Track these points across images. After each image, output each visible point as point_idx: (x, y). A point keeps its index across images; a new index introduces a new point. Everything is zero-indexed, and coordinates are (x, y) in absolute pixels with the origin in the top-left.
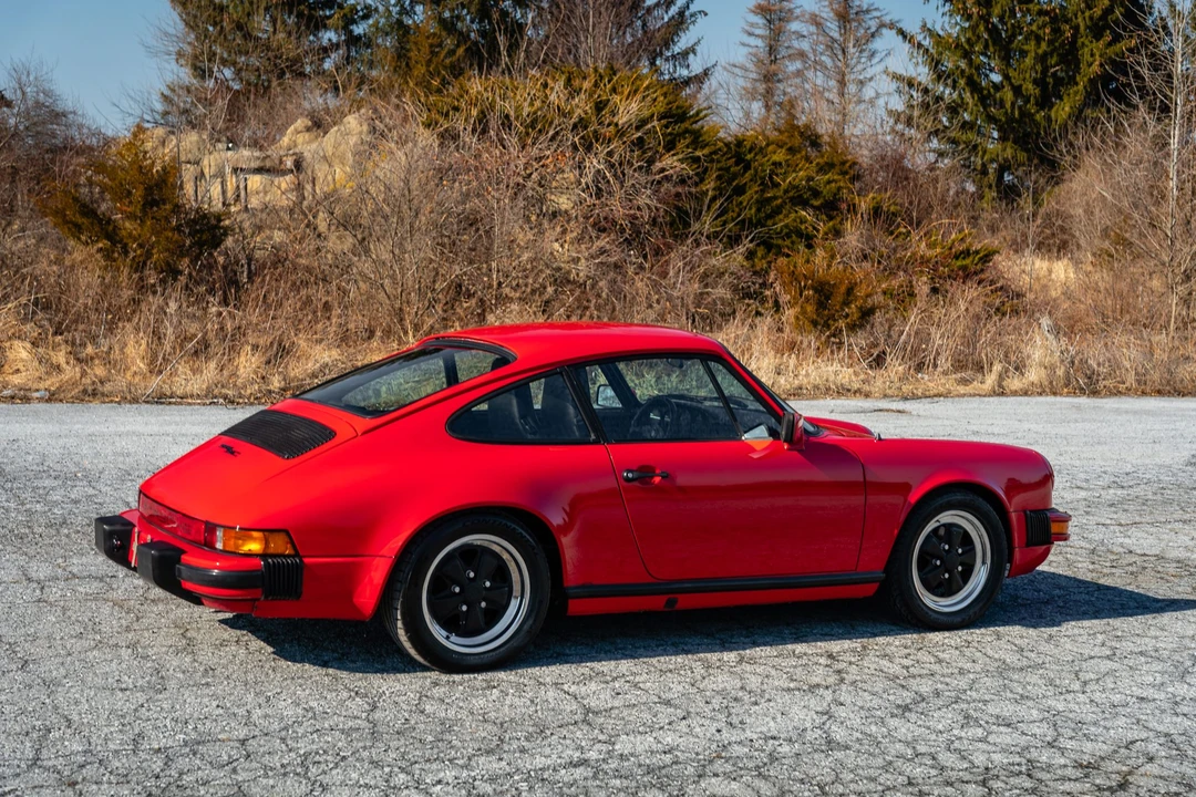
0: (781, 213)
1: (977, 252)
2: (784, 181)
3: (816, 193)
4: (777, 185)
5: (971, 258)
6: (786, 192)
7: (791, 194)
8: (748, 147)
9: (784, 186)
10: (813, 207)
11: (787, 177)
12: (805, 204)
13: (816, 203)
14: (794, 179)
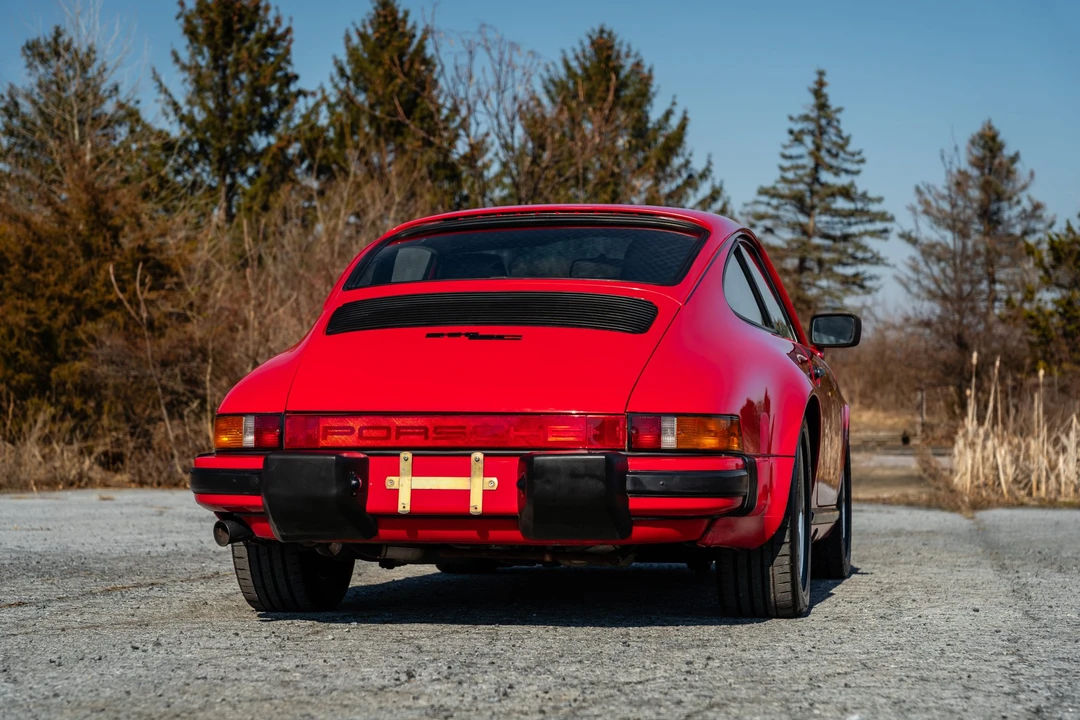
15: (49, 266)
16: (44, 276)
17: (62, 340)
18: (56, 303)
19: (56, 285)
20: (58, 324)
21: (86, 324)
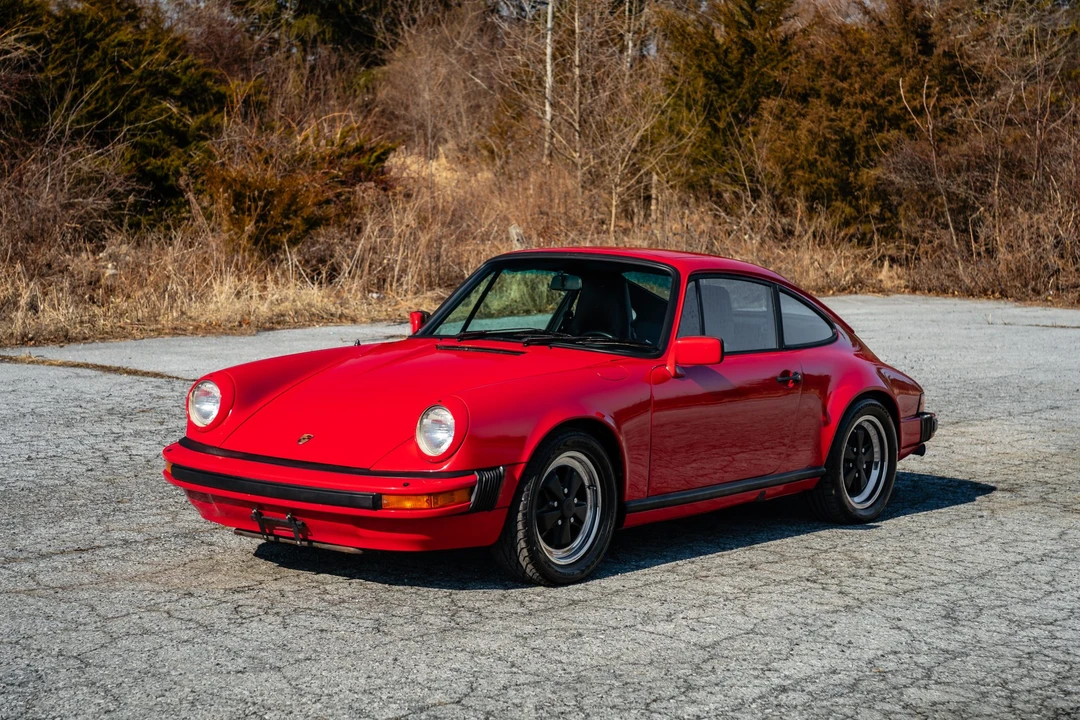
0: (139, 105)
1: (372, 150)
2: (137, 66)
3: (174, 81)
4: (126, 71)
5: (367, 157)
6: (141, 79)
7: (148, 82)
8: (87, 23)
9: (137, 73)
10: (173, 96)
11: (140, 62)
12: (164, 94)
13: (178, 92)
14: (148, 64)
15: (857, 74)
16: (851, 85)
17: (861, 146)
18: (860, 111)
19: (861, 92)
20: (858, 131)
21: (888, 131)
